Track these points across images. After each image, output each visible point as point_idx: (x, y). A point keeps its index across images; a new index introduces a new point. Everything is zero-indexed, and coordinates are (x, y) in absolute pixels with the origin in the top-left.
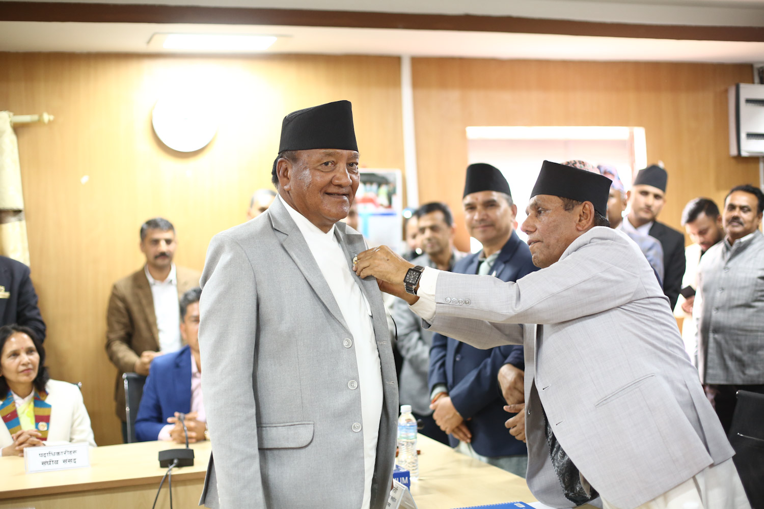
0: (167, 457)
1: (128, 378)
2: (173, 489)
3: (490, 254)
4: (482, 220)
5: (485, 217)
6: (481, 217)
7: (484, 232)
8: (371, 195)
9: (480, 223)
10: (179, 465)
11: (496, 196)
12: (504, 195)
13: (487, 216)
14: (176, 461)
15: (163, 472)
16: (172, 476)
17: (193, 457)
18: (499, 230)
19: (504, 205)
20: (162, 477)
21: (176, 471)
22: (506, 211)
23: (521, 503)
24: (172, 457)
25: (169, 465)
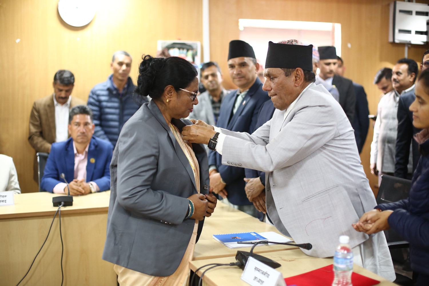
0: (57, 201)
1: (39, 155)
6: (238, 72)
7: (239, 81)
8: (183, 55)
10: (65, 205)
11: (246, 59)
14: (63, 203)
15: (56, 209)
16: (61, 211)
17: (73, 201)
20: (56, 211)
21: (62, 209)
23: (254, 233)
24: (61, 201)
25: (59, 205)
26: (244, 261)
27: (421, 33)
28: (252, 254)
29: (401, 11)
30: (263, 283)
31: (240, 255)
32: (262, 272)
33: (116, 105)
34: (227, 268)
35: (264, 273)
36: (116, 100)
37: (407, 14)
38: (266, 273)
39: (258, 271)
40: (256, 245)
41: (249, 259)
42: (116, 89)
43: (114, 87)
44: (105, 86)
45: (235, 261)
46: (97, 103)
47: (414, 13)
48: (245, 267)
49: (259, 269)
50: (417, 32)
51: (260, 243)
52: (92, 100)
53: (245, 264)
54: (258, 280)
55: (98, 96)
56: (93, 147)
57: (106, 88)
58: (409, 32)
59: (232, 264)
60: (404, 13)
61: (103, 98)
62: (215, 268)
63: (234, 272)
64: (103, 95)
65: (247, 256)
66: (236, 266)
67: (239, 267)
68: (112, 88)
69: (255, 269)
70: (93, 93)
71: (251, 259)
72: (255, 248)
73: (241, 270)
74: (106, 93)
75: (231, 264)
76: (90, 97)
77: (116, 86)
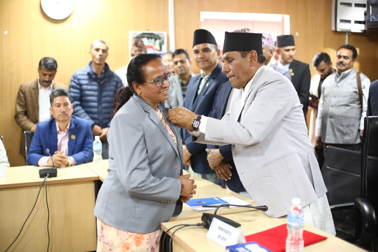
0: (43, 173)
1: (26, 133)
2: (47, 188)
3: (206, 75)
4: (202, 58)
5: (204, 57)
6: (202, 57)
7: (203, 64)
8: (151, 44)
9: (201, 60)
10: (50, 177)
11: (209, 46)
12: (213, 45)
13: (204, 56)
14: (48, 174)
15: (42, 180)
16: (47, 182)
17: (57, 173)
18: (211, 63)
19: (213, 50)
20: (42, 182)
21: (48, 179)
22: (214, 54)
24: (46, 173)
25: (45, 177)
26: (209, 221)
27: (360, 22)
28: (215, 216)
29: (342, 4)
30: (225, 240)
31: (205, 216)
32: (225, 231)
33: (95, 88)
34: (194, 228)
35: (226, 232)
36: (95, 83)
37: (347, 6)
38: (228, 232)
39: (221, 230)
40: (218, 208)
41: (213, 219)
42: (95, 74)
43: (93, 72)
44: (85, 71)
45: (201, 222)
46: (78, 87)
47: (353, 5)
48: (210, 227)
49: (223, 229)
50: (356, 22)
51: (222, 206)
52: (73, 84)
53: (210, 225)
54: (222, 238)
55: (79, 80)
56: (73, 126)
57: (86, 73)
58: (349, 21)
59: (199, 225)
60: (344, 5)
61: (83, 82)
62: (183, 228)
63: (201, 232)
64: (83, 79)
65: (212, 217)
66: (202, 226)
67: (204, 227)
68: (91, 73)
69: (219, 228)
70: (75, 77)
71: (215, 220)
72: (218, 210)
73: (206, 230)
74: (86, 77)
75: (197, 225)
76: (72, 81)
77: (95, 71)
